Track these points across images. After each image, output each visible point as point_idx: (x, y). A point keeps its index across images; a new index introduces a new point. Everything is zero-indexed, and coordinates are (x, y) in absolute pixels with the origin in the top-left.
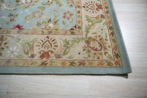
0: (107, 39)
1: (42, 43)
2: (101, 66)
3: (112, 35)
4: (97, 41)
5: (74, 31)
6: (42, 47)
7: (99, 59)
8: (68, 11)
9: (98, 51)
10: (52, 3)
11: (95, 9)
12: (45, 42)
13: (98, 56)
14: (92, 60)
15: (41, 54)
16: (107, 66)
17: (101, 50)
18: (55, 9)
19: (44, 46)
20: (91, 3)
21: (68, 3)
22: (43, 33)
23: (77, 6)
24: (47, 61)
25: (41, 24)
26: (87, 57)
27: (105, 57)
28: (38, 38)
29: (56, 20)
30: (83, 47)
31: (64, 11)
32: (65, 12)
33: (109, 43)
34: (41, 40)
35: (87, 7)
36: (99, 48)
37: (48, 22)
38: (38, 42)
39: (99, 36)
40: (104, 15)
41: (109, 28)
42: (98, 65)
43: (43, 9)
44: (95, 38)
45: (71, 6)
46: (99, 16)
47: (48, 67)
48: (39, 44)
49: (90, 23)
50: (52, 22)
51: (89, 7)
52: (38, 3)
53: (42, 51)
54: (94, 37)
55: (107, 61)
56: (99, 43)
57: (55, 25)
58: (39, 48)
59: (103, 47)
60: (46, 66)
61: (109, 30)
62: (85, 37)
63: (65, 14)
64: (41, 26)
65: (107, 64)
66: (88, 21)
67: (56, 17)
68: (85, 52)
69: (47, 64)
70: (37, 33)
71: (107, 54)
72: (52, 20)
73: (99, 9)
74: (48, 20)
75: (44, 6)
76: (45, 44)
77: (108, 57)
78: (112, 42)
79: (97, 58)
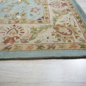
0: (76, 25)
1: (8, 30)
2: (74, 49)
3: (80, 23)
4: (65, 27)
5: (41, 20)
6: (7, 34)
7: (70, 42)
8: (36, 7)
9: (69, 35)
10: (21, 3)
11: (61, 6)
12: (11, 29)
13: (69, 40)
14: (63, 43)
15: (6, 39)
16: (80, 48)
17: (71, 34)
18: (23, 6)
19: (9, 32)
20: (56, 2)
21: (36, 2)
22: (10, 23)
23: (44, 4)
24: (11, 45)
25: (8, 16)
26: (57, 41)
27: (77, 41)
28: (4, 27)
29: (24, 13)
30: (52, 33)
31: (31, 8)
32: (33, 8)
33: (79, 29)
34: (7, 28)
35: (53, 5)
36: (69, 33)
37: (16, 15)
38: (3, 30)
39: (68, 24)
40: (69, 9)
41: (76, 17)
42: (70, 48)
43: (12, 6)
44: (64, 25)
45: (39, 4)
46: (65, 10)
47: (11, 52)
48: (4, 31)
49: (57, 15)
50: (20, 15)
51: (55, 4)
52: (8, 3)
53: (7, 37)
54: (62, 25)
55: (80, 44)
56: (68, 29)
57: (23, 16)
58: (4, 35)
59: (73, 32)
60: (9, 50)
61: (76, 19)
62: (53, 25)
63: (33, 9)
64: (8, 18)
65: (80, 46)
66: (54, 14)
67: (23, 11)
68: (54, 36)
69: (11, 48)
70: (3, 23)
71: (78, 38)
72: (19, 13)
73: (64, 6)
74: (16, 14)
75: (13, 5)
76: (11, 31)
77: (80, 40)
78: (82, 28)
79: (68, 42)
